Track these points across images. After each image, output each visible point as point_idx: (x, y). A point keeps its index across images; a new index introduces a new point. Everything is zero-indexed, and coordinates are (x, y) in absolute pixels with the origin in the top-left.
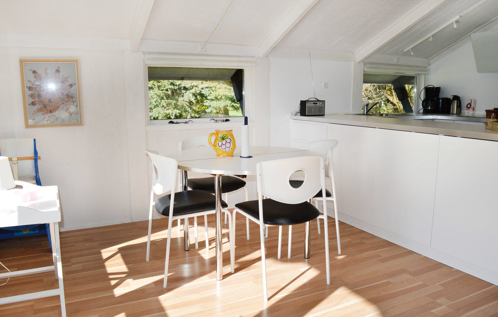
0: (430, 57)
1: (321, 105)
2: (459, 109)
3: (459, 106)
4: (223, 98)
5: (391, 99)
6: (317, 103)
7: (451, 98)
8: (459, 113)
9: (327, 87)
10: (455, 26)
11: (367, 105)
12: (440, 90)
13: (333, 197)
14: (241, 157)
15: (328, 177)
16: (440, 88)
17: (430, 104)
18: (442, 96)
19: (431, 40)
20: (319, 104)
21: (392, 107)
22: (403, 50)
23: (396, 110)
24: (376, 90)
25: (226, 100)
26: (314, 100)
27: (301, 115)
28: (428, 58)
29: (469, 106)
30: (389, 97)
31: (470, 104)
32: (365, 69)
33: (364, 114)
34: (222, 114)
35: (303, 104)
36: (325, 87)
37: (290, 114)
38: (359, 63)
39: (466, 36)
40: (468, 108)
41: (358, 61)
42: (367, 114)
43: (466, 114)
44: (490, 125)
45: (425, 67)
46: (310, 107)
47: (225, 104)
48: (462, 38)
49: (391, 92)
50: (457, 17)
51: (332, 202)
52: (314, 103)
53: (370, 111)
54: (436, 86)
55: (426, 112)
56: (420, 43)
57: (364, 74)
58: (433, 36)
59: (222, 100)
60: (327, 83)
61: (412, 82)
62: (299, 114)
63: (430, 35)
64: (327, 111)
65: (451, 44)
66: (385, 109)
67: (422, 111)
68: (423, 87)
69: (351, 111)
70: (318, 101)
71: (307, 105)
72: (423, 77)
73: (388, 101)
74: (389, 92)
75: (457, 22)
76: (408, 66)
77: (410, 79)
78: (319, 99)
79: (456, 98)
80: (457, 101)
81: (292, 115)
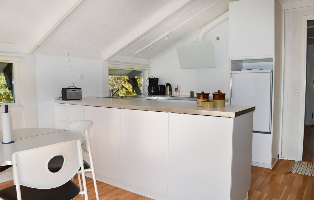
0: (151, 58)
1: (78, 92)
2: (170, 91)
3: (171, 90)
4: (3, 86)
5: (125, 85)
6: (75, 90)
7: (165, 85)
8: (171, 94)
9: (83, 78)
10: (167, 38)
11: (112, 91)
12: (158, 80)
13: (91, 169)
14: (3, 143)
15: (86, 151)
16: (158, 78)
17: (152, 89)
18: (159, 83)
19: (152, 47)
20: (77, 91)
21: (126, 90)
22: (134, 54)
23: (128, 92)
24: (115, 80)
25: (6, 88)
26: (73, 87)
27: (63, 99)
28: (149, 59)
29: (176, 90)
30: (123, 84)
31: (177, 88)
32: (110, 66)
33: (110, 97)
34: (5, 98)
35: (64, 91)
36: (81, 78)
37: (54, 99)
38: (105, 61)
39: (172, 46)
40: (176, 91)
41: (104, 60)
42: (112, 97)
43: (175, 95)
44: (200, 104)
45: (148, 65)
46: (70, 93)
47: (5, 91)
48: (171, 47)
49: (125, 82)
50: (168, 33)
51: (91, 172)
52: (73, 90)
53: (114, 95)
54: (156, 77)
55: (150, 94)
56: (145, 49)
57: (109, 69)
58: (153, 44)
59: (3, 88)
60: (83, 75)
61: (140, 74)
62: (61, 99)
63: (151, 44)
64: (83, 96)
65: (163, 50)
66: (121, 92)
67: (148, 94)
68: (147, 78)
69: (101, 95)
70: (76, 88)
71: (67, 91)
72: (147, 71)
73: (123, 87)
74: (123, 81)
75: (167, 36)
76: (138, 64)
77: (139, 73)
78: (77, 87)
79: (168, 85)
80: (169, 87)
81: (55, 100)
